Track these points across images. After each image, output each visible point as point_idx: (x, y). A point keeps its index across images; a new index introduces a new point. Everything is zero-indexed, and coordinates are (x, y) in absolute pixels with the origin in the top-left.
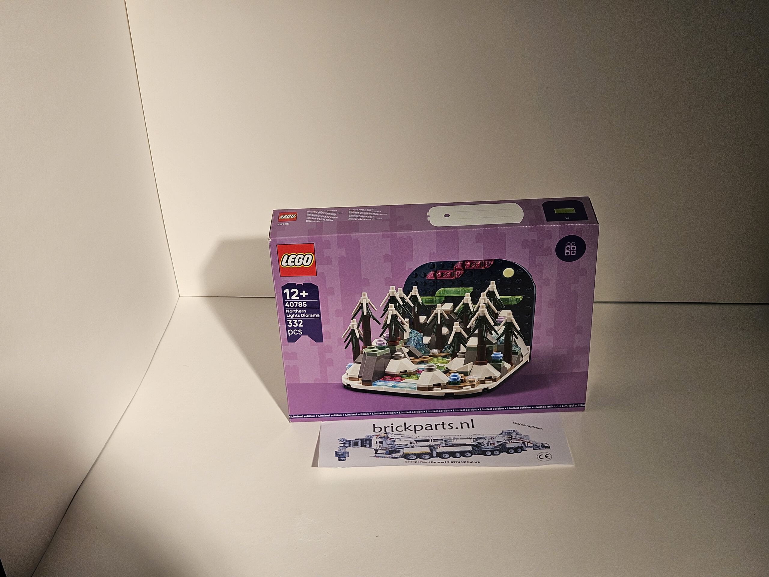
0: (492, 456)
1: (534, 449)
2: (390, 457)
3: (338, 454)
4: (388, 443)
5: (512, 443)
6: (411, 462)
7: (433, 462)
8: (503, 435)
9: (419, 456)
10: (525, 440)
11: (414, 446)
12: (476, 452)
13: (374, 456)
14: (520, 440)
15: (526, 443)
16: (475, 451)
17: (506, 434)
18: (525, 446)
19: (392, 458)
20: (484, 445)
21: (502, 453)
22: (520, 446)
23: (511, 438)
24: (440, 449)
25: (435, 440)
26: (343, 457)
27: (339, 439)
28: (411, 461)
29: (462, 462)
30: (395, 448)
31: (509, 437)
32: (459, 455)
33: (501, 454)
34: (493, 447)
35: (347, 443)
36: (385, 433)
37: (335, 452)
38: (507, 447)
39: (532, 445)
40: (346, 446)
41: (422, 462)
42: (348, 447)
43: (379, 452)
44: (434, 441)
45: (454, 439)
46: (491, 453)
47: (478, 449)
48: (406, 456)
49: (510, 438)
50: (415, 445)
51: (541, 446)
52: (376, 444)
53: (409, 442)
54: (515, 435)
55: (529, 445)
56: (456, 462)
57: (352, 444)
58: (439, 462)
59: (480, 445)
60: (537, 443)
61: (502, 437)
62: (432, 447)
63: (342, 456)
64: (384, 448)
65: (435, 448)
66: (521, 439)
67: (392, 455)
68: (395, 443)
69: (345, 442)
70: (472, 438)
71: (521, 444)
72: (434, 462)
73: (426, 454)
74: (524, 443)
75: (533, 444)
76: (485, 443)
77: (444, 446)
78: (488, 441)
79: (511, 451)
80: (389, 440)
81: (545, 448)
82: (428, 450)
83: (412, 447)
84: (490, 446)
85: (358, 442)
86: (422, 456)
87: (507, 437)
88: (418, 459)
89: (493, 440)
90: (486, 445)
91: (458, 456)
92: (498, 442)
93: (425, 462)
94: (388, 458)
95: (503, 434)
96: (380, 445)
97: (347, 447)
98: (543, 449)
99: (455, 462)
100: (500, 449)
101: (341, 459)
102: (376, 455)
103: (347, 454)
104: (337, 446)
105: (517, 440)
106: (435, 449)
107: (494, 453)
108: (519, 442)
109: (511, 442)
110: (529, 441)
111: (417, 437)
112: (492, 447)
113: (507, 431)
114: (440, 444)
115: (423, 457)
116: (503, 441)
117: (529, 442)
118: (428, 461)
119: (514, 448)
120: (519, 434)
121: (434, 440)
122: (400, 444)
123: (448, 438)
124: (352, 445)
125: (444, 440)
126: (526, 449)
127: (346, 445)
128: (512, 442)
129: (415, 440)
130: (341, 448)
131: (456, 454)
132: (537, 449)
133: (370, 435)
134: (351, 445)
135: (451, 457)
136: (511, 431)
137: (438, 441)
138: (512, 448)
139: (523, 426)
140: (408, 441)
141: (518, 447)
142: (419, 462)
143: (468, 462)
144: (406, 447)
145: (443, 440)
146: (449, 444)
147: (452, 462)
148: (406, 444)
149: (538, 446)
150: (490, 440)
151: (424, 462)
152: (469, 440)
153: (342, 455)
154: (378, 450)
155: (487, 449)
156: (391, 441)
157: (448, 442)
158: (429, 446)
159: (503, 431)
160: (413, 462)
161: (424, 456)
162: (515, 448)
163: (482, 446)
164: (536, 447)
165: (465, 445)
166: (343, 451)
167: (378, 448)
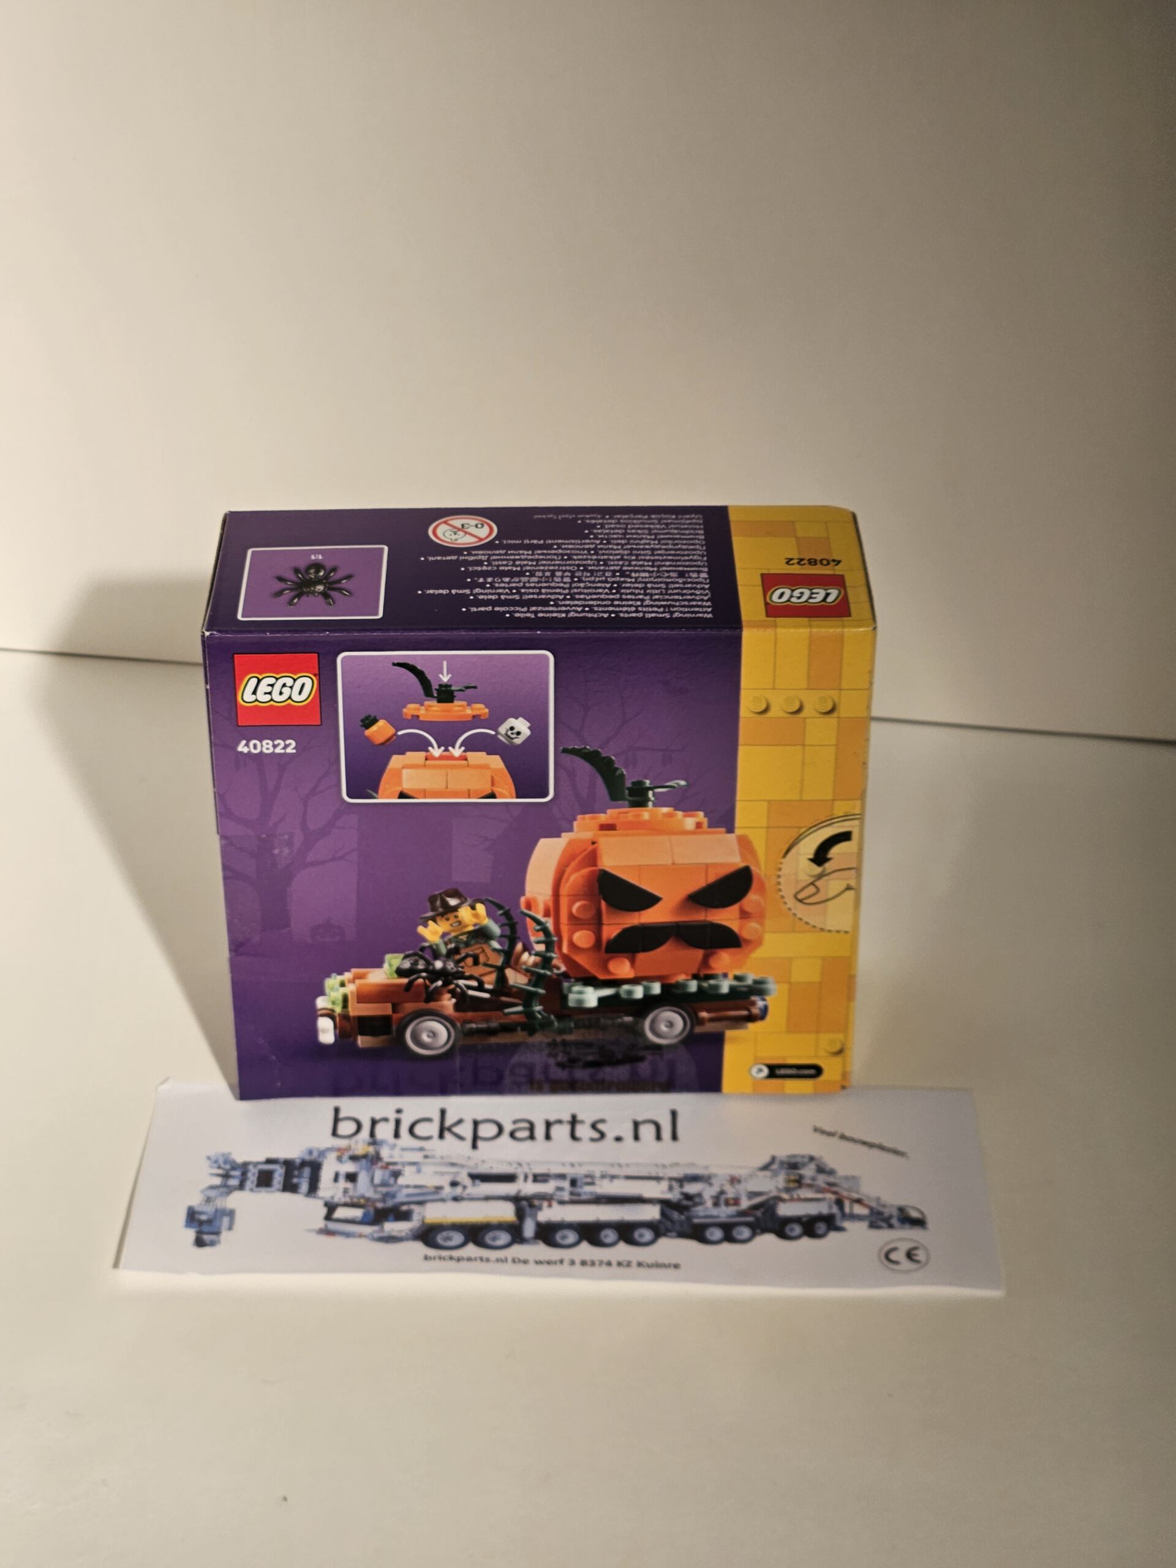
0: (726, 1245)
1: (873, 1226)
2: (376, 1235)
3: (197, 1216)
4: (377, 1180)
5: (800, 1200)
6: (448, 1261)
7: (521, 1262)
8: (770, 1171)
9: (475, 1233)
10: (845, 1194)
11: (465, 1195)
12: (674, 1227)
13: (321, 1232)
14: (827, 1191)
15: (847, 1204)
16: (669, 1224)
18: (844, 1215)
19: (381, 1240)
20: (701, 1204)
21: (763, 1235)
22: (825, 1211)
23: (799, 1181)
24: (550, 1210)
25: (538, 1178)
26: (211, 1229)
27: (209, 1158)
28: (445, 1253)
29: (620, 1264)
30: (396, 1201)
31: (792, 1177)
32: (610, 1236)
33: (757, 1240)
34: (732, 1211)
35: (234, 1174)
36: (370, 1140)
37: (189, 1206)
38: (780, 1214)
39: (865, 1211)
40: (228, 1187)
41: (482, 1259)
42: (235, 1189)
43: (340, 1213)
44: (534, 1181)
45: (603, 1177)
46: (726, 1236)
47: (683, 1217)
48: (428, 1235)
49: (795, 1181)
50: (467, 1192)
51: (898, 1215)
52: (336, 1178)
53: (448, 1181)
54: (812, 1173)
55: (858, 1210)
56: (599, 1266)
57: (252, 1177)
58: (541, 1263)
59: (689, 1203)
60: (884, 1206)
61: (766, 1178)
62: (524, 1203)
63: (211, 1226)
64: (358, 1198)
65: (536, 1207)
66: (832, 1188)
67: (383, 1227)
68: (401, 1181)
69: (228, 1171)
70: (666, 1176)
73: (501, 1226)
74: (839, 1203)
75: (871, 1209)
76: (708, 1193)
77: (566, 1199)
78: (718, 1190)
79: (793, 1231)
81: (911, 1225)
82: (508, 1213)
83: (456, 1199)
84: (724, 1208)
85: (274, 1171)
86: (485, 1236)
87: (786, 1177)
88: (471, 1245)
89: (738, 1186)
90: (709, 1203)
91: (607, 1241)
92: (752, 1195)
93: (493, 1259)
94: (367, 1240)
95: (771, 1168)
96: (349, 1185)
97: (230, 1190)
98: (901, 1228)
99: (596, 1267)
100: (757, 1219)
101: (205, 1238)
102: (326, 1227)
103: (226, 1221)
104: (197, 1185)
105: (817, 1192)
106: (534, 1210)
107: (736, 1234)
108: (824, 1199)
109: (795, 1196)
110: (855, 1196)
111: (480, 1163)
112: (729, 1214)
113: (786, 1156)
114: (554, 1194)
115: (487, 1238)
116: (770, 1192)
117: (859, 1201)
118: (503, 1254)
119: (804, 1220)
120: (825, 1169)
121: (535, 1176)
122: (416, 1187)
123: (581, 1171)
124: (252, 1183)
125: (568, 1177)
127: (231, 1182)
128: (799, 1196)
129: (470, 1175)
131: (603, 1234)
132: (882, 1227)
133: (318, 1146)
134: (248, 1183)
135: (584, 1244)
136: (802, 1155)
137: (546, 1181)
138: (797, 1220)
140: (445, 1175)
141: (820, 1218)
142: (472, 1259)
143: (641, 1265)
144: (435, 1197)
145: (564, 1179)
146: (585, 1193)
147: (584, 1263)
148: (436, 1188)
149: (886, 1215)
150: (726, 1187)
151: (489, 1260)
152: (656, 1182)
153: (209, 1222)
154: (338, 1206)
155: (713, 1217)
156: (387, 1172)
157: (581, 1187)
158: (516, 1199)
159: (772, 1156)
160: (455, 1261)
161: (491, 1234)
162: (806, 1221)
163: (696, 1204)
164: (878, 1219)
165: (639, 1200)
166: (217, 1206)
167: (339, 1197)
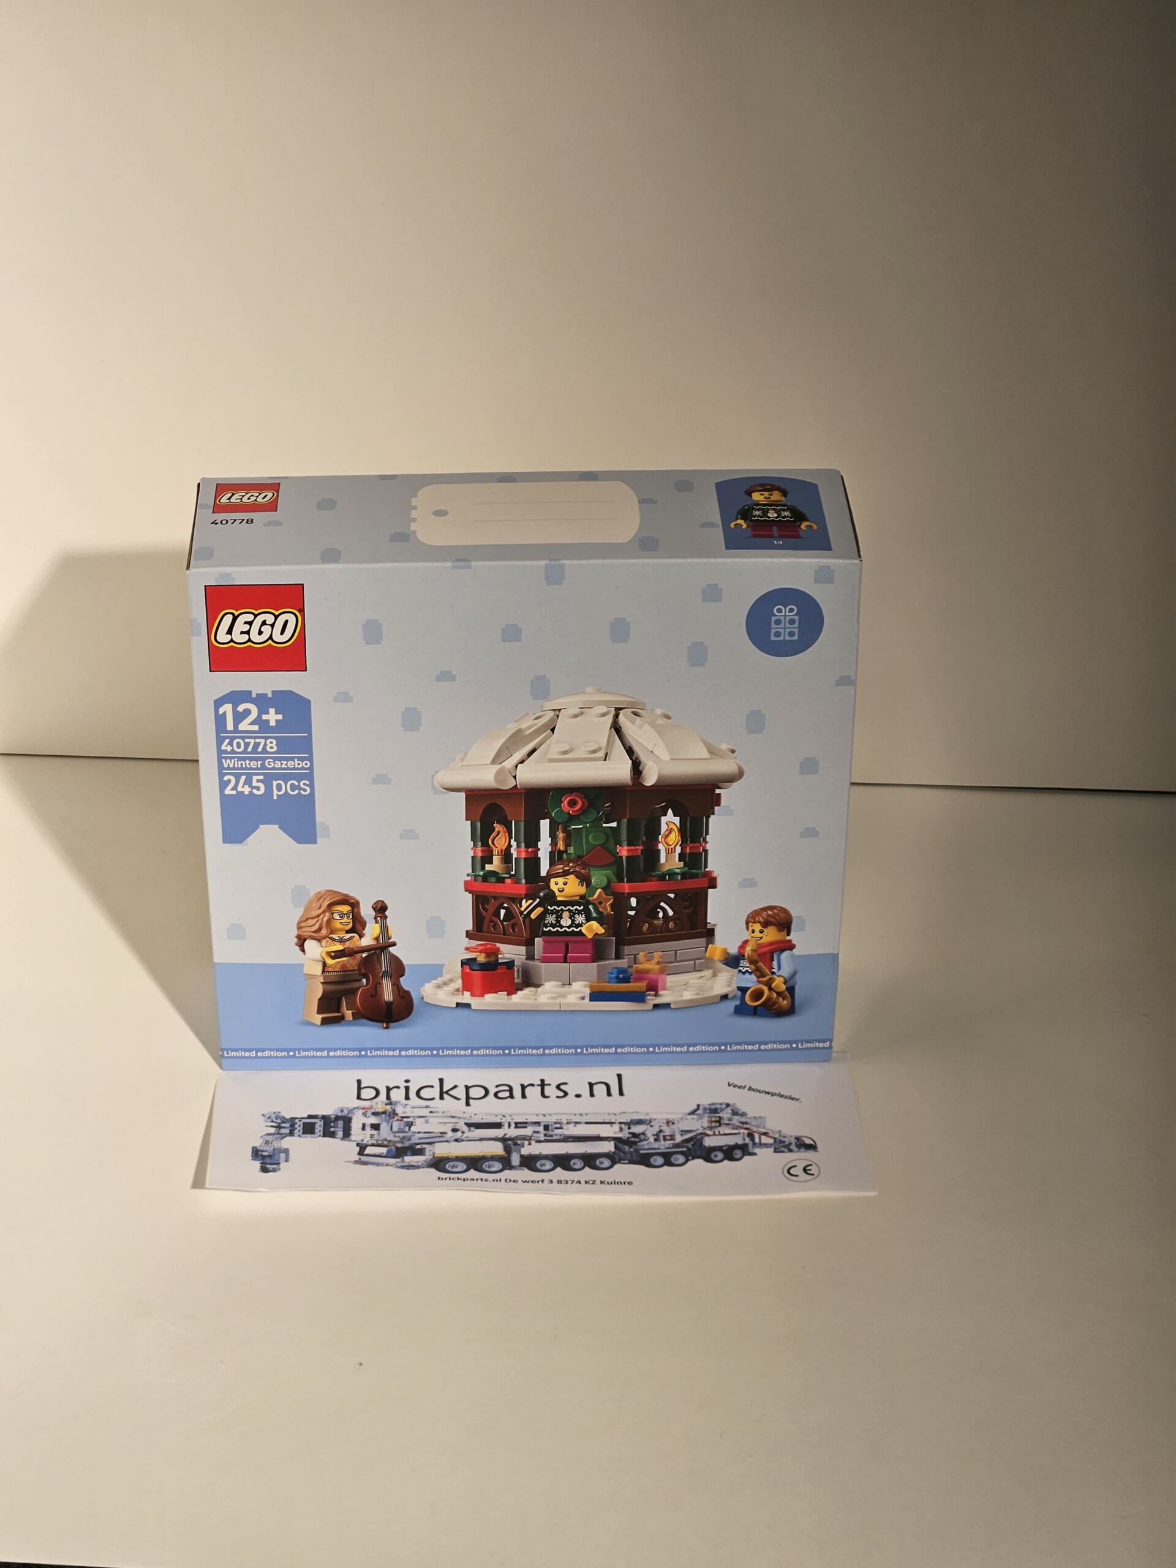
0: (666, 1168)
1: (776, 1151)
2: (399, 1165)
3: (260, 1153)
4: (395, 1129)
5: (720, 1134)
6: (453, 1179)
7: (510, 1181)
8: (698, 1115)
9: (475, 1163)
10: (755, 1129)
11: (463, 1138)
12: (626, 1157)
13: (356, 1162)
14: (741, 1128)
15: (757, 1136)
16: (622, 1154)
17: (708, 1111)
18: (754, 1144)
19: (403, 1167)
20: (645, 1140)
21: (693, 1159)
22: (740, 1142)
23: (719, 1122)
24: (530, 1146)
25: (519, 1125)
26: (272, 1161)
27: (263, 1115)
28: (453, 1176)
29: (586, 1182)
30: (411, 1142)
31: (714, 1119)
32: (578, 1163)
33: (690, 1163)
34: (669, 1144)
35: (285, 1126)
36: (387, 1102)
37: (253, 1147)
38: (707, 1145)
39: (771, 1141)
40: (281, 1134)
41: (482, 1180)
42: (286, 1135)
43: (369, 1150)
44: (516, 1127)
45: (568, 1123)
46: (665, 1160)
47: (632, 1150)
48: (439, 1164)
49: (716, 1121)
50: (465, 1135)
51: (796, 1143)
52: (363, 1128)
53: (450, 1128)
54: (729, 1116)
55: (764, 1140)
56: (570, 1182)
57: (299, 1127)
58: (526, 1181)
59: (637, 1140)
60: (784, 1137)
61: (695, 1121)
62: (510, 1142)
63: (271, 1159)
64: (382, 1140)
65: (519, 1145)
66: (745, 1126)
67: (403, 1159)
68: (413, 1129)
69: (280, 1123)
70: (617, 1121)
71: (744, 1139)
72: (514, 1181)
73: (493, 1158)
74: (751, 1136)
75: (775, 1139)
76: (650, 1132)
77: (542, 1139)
78: (658, 1130)
79: (716, 1156)
80: (398, 1120)
81: (805, 1149)
82: (498, 1149)
83: (456, 1140)
84: (663, 1142)
85: (314, 1124)
86: (482, 1165)
87: (709, 1119)
88: (472, 1171)
89: (674, 1127)
90: (652, 1139)
91: (576, 1167)
92: (683, 1132)
93: (489, 1180)
94: (391, 1168)
95: (698, 1112)
96: (374, 1132)
97: (284, 1136)
98: (798, 1151)
99: (567, 1182)
100: (689, 1149)
101: (268, 1166)
102: (360, 1159)
103: (283, 1156)
104: (258, 1133)
105: (733, 1129)
106: (518, 1147)
107: (672, 1160)
108: (739, 1133)
109: (717, 1133)
110: (763, 1131)
111: (473, 1116)
112: (667, 1146)
113: (709, 1105)
114: (531, 1137)
115: (484, 1166)
116: (698, 1130)
117: (765, 1134)
118: (497, 1176)
119: (724, 1148)
120: (740, 1112)
121: (516, 1124)
122: (425, 1133)
123: (552, 1120)
124: (299, 1131)
125: (542, 1124)
126: (756, 1150)
127: (283, 1131)
128: (719, 1132)
129: (466, 1124)
130: (270, 1138)
131: (572, 1162)
132: (783, 1152)
133: (347, 1106)
134: (296, 1131)
135: (559, 1169)
136: (721, 1104)
137: (526, 1127)
138: (720, 1148)
139: (752, 1092)
140: (448, 1125)
141: (736, 1147)
142: (474, 1180)
143: (601, 1183)
144: (441, 1139)
145: (539, 1125)
146: (556, 1135)
147: (559, 1182)
148: (441, 1133)
149: (787, 1143)
150: (665, 1128)
151: (486, 1180)
152: (609, 1125)
153: (270, 1156)
154: (367, 1146)
155: (655, 1149)
156: (402, 1123)
157: (552, 1131)
158: (503, 1140)
159: (698, 1106)
160: (458, 1179)
161: (487, 1163)
162: (727, 1149)
163: (641, 1141)
164: (781, 1146)
165: (598, 1138)
166: (274, 1146)
167: (367, 1141)
